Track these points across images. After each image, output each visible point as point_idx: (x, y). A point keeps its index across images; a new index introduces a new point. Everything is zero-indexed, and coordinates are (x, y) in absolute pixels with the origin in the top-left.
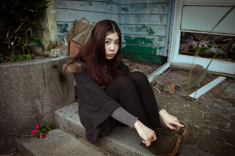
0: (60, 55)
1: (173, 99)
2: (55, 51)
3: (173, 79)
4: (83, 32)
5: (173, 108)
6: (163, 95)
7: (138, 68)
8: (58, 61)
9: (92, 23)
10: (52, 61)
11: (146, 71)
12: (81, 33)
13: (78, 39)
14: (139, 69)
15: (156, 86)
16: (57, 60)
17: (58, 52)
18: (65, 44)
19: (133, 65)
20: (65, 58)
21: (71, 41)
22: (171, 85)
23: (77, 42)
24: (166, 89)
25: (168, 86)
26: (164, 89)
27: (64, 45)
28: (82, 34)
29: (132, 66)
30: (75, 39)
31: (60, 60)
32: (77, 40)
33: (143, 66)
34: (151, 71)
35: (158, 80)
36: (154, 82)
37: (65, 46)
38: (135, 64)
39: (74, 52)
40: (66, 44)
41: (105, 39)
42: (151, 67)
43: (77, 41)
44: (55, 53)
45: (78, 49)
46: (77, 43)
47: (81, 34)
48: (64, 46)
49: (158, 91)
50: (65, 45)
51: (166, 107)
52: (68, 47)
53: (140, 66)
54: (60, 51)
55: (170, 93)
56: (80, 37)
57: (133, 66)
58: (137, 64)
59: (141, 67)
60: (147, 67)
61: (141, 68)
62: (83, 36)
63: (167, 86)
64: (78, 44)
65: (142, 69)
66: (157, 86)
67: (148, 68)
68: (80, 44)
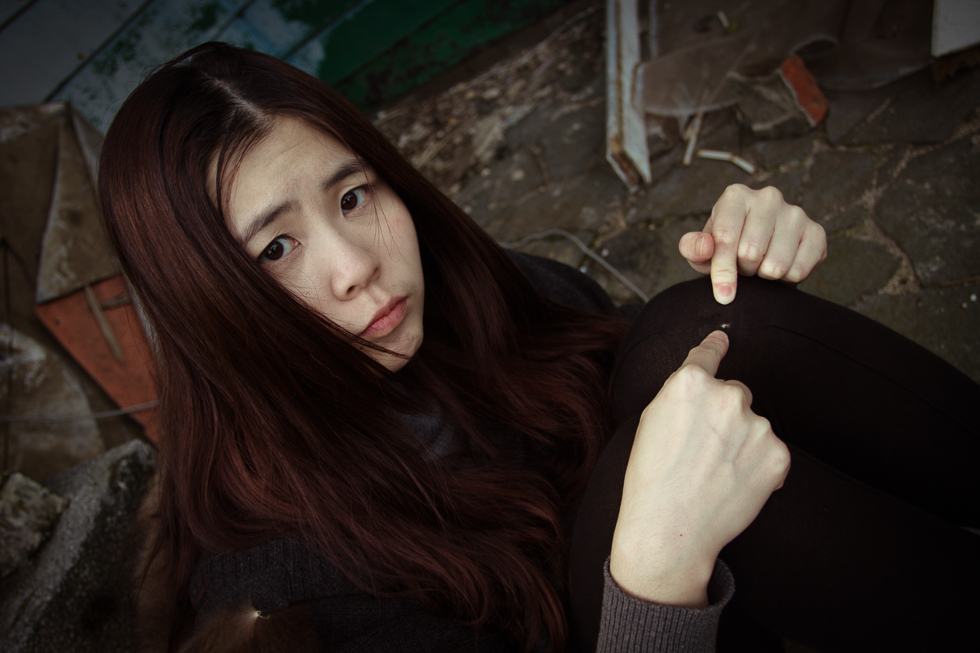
0: (59, 501)
1: (861, 150)
2: (9, 511)
3: (722, 17)
4: (57, 197)
5: (931, 211)
6: (783, 169)
7: (485, 108)
8: (79, 564)
9: (49, 100)
10: (50, 604)
11: (542, 86)
12: (54, 214)
13: (65, 266)
14: (499, 106)
15: (684, 144)
16: (69, 565)
17: (28, 503)
18: (26, 358)
19: (448, 112)
20: (103, 504)
21: (41, 313)
22: (779, 79)
23: (79, 284)
24: (764, 120)
25: (765, 92)
26: (757, 127)
27: (25, 367)
28: (61, 212)
29: (446, 123)
30: (50, 282)
31: (85, 545)
32: (65, 275)
33: (500, 70)
34: (562, 66)
35: (669, 102)
36: (657, 130)
37: (39, 372)
38: (450, 100)
39: (117, 350)
40: (36, 353)
41: (235, 246)
42: (542, 48)
43: (72, 276)
44: (18, 523)
45: (115, 314)
46: (81, 290)
47: (55, 222)
48: (30, 375)
49: (730, 163)
50: (32, 363)
51: (885, 233)
52: (56, 357)
53: (484, 88)
54: (33, 484)
55: (808, 124)
56: (65, 242)
57: (453, 121)
58: (461, 87)
59: (492, 87)
60: (525, 59)
61: (503, 93)
62: (74, 218)
63: (758, 97)
64: (94, 284)
65: (513, 90)
66: (691, 135)
67: (538, 64)
68: (104, 274)
